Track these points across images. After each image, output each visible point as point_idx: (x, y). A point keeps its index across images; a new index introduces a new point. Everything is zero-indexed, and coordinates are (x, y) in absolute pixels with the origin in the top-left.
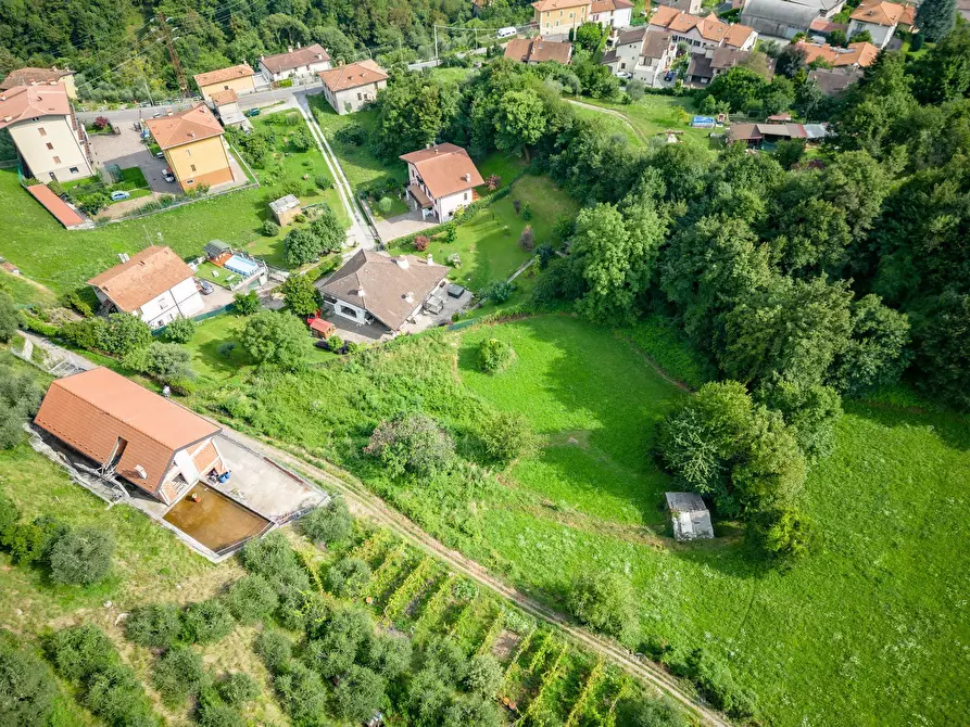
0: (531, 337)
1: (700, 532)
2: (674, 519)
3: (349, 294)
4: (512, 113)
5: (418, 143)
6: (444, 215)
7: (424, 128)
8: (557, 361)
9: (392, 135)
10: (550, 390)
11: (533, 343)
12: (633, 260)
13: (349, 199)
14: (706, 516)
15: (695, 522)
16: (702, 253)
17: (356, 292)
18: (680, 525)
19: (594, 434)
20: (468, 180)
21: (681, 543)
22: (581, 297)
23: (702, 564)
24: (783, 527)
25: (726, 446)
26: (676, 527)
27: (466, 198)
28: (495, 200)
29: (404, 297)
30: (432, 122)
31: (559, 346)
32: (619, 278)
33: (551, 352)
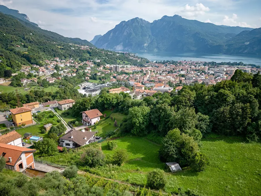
0: (121, 141)
1: (178, 169)
2: (170, 167)
3: (68, 138)
4: (109, 98)
5: (85, 109)
6: (93, 124)
7: (86, 106)
8: (129, 145)
9: (77, 110)
10: (129, 151)
11: (122, 143)
12: (144, 116)
13: (66, 125)
14: (178, 165)
15: (176, 167)
16: (159, 111)
17: (71, 137)
18: (172, 168)
19: (142, 158)
20: (99, 114)
21: (173, 173)
22: (132, 129)
23: (181, 175)
24: (198, 156)
25: (178, 143)
26: (171, 169)
27: (98, 119)
28: (106, 119)
29: (84, 138)
30: (88, 105)
31: (129, 142)
32: (141, 121)
33: (127, 144)
